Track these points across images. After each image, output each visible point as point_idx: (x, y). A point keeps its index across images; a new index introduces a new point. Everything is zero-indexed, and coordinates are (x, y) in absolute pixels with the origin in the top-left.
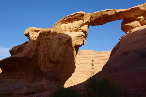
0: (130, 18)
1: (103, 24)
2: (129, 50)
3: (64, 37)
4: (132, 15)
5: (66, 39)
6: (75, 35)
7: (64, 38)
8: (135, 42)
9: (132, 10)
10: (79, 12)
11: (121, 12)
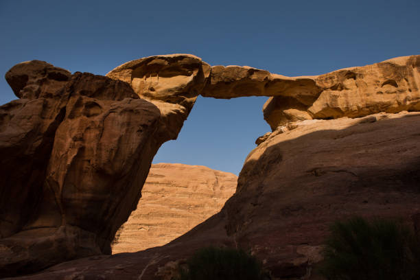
0: (288, 97)
1: (229, 98)
2: (322, 165)
3: (147, 109)
4: (295, 93)
5: (152, 115)
6: (165, 111)
7: (146, 113)
8: (329, 151)
9: (300, 83)
10: (190, 55)
11: (278, 80)
